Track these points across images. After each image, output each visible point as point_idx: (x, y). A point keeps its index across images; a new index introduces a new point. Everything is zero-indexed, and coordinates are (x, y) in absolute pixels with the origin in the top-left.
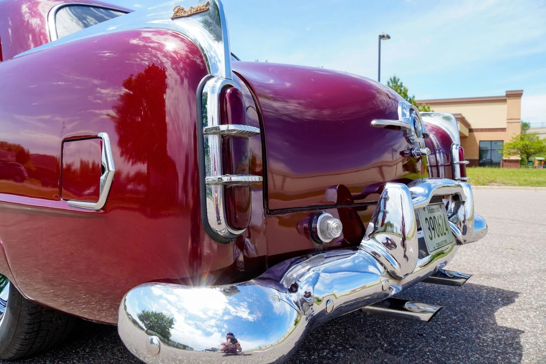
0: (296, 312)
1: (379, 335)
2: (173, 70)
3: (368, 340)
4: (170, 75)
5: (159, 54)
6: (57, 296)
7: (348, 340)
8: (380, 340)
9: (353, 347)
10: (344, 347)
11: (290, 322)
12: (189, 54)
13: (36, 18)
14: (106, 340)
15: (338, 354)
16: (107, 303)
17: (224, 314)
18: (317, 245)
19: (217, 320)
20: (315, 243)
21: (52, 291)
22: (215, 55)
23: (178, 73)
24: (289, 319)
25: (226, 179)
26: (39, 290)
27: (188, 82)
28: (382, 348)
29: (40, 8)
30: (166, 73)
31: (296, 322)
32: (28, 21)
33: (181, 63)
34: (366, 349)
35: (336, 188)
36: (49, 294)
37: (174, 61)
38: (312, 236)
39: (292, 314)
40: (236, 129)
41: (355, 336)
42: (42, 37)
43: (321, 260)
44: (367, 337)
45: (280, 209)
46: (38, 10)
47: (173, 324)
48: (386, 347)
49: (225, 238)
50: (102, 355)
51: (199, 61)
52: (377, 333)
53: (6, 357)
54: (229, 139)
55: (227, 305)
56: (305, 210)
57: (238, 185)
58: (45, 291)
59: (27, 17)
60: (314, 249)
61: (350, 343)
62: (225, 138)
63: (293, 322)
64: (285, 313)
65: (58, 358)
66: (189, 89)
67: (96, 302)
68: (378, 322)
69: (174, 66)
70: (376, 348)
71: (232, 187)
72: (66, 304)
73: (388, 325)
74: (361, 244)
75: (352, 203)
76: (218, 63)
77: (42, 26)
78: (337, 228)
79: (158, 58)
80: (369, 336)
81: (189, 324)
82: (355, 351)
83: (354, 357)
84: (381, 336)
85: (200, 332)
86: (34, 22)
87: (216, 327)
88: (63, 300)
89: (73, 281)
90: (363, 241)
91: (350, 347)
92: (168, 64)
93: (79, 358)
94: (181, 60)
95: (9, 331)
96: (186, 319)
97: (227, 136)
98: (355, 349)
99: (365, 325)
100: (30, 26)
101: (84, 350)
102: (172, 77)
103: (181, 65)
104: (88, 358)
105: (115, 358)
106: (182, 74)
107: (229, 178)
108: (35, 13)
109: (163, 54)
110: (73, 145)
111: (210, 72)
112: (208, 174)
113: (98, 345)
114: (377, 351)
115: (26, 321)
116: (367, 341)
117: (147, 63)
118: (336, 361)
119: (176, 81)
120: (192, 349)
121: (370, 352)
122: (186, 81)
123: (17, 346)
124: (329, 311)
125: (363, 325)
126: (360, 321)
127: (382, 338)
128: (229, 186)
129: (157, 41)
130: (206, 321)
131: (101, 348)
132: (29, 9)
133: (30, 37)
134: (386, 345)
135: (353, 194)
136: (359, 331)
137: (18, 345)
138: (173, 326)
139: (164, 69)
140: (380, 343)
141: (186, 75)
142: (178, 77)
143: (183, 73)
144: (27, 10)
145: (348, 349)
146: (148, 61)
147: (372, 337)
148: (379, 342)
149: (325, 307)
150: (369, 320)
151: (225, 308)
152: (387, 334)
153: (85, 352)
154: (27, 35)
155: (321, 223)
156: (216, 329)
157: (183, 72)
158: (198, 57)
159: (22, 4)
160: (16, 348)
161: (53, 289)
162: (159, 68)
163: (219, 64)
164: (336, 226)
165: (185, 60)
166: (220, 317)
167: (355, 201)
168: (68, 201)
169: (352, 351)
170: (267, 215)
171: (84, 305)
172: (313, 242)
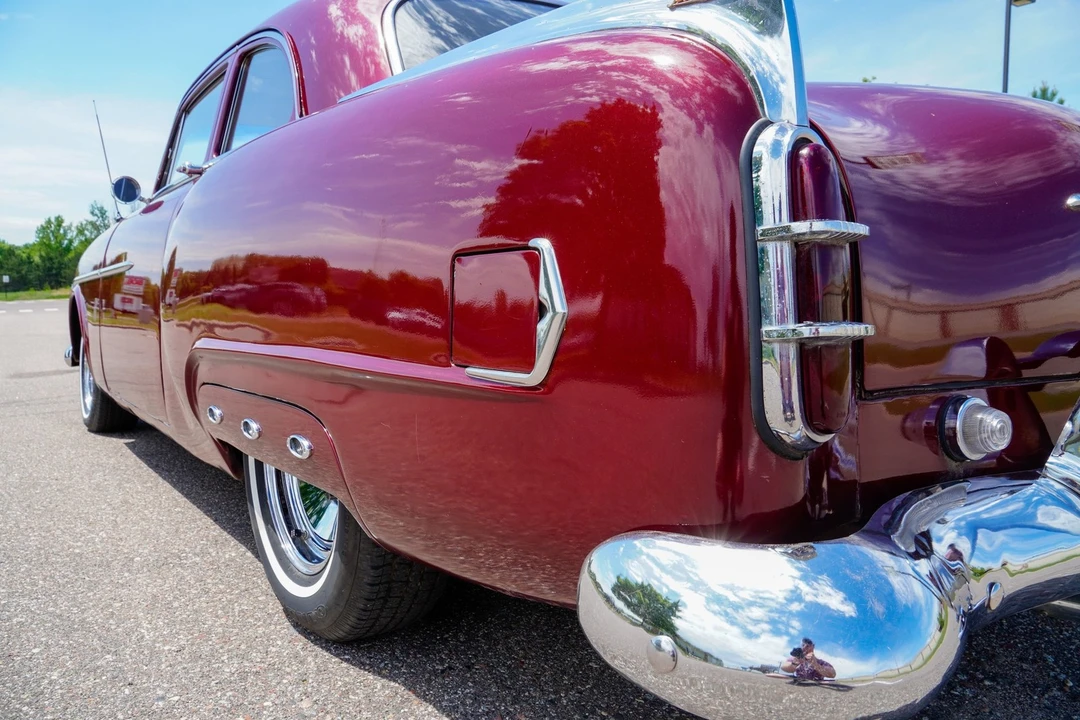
0: (936, 601)
1: (1050, 659)
2: (677, 110)
3: (1025, 666)
4: (671, 119)
5: (638, 80)
6: (411, 533)
7: (978, 661)
8: (1053, 670)
9: (992, 679)
10: (972, 678)
11: (929, 624)
12: (710, 76)
13: (356, 25)
14: (491, 622)
15: (960, 689)
16: (506, 556)
17: (790, 601)
18: (953, 465)
19: (771, 611)
20: (948, 459)
21: (401, 524)
22: (771, 70)
23: (692, 115)
24: (925, 614)
25: (806, 330)
26: (374, 518)
27: (714, 129)
28: (1061, 689)
29: (361, 8)
30: (661, 116)
31: (942, 626)
32: (342, 33)
33: (697, 94)
34: (1024, 685)
35: (981, 345)
36: (394, 527)
37: (677, 92)
38: (943, 445)
39: (929, 604)
40: (825, 229)
41: (994, 656)
42: (368, 60)
43: (959, 497)
44: (1021, 659)
45: (881, 390)
46: (356, 10)
47: (679, 611)
48: (1071, 688)
49: (794, 447)
50: (489, 649)
51: (731, 88)
52: (1045, 655)
53: (333, 637)
54: (809, 252)
55: (798, 582)
56: (930, 392)
57: (828, 343)
58: (386, 523)
59: (339, 25)
60: (947, 473)
61: (984, 670)
62: (801, 249)
63: (935, 624)
64: (916, 603)
65: (414, 647)
66: (716, 142)
67: (487, 552)
68: (1044, 631)
69: (680, 101)
70: (1047, 688)
71: (817, 347)
72: (427, 549)
73: (1069, 638)
74: (1047, 464)
75: (1018, 377)
76: (780, 84)
77: (370, 39)
78: (1002, 430)
79: (637, 87)
80: (1027, 659)
81: (714, 613)
82: (999, 688)
83: (998, 702)
84: (1055, 662)
85: (735, 630)
86: (354, 32)
87: (767, 622)
88: (422, 542)
89: (431, 506)
90: (1051, 459)
91: (985, 678)
92: (663, 98)
93: (450, 652)
94: (694, 88)
95: (340, 594)
96: (708, 600)
97: (808, 243)
98: (998, 684)
99: (1013, 633)
100: (346, 41)
101: (455, 636)
102: (674, 121)
103: (697, 98)
104: (464, 653)
105: (514, 658)
106: (699, 116)
107: (814, 331)
108: (352, 17)
109: (647, 79)
110: (474, 263)
111: (764, 114)
112: (767, 321)
113: (479, 630)
114: (1052, 694)
115: (367, 579)
116: (1022, 670)
117: (596, 99)
118: (958, 706)
119: (687, 132)
120: (719, 662)
121: (1034, 694)
122: (708, 129)
123: (352, 620)
124: (994, 606)
125: (1009, 633)
126: (1002, 624)
127: (1059, 667)
128: (810, 346)
129: (621, 54)
130: (742, 608)
131: (485, 636)
132: (343, 10)
133: (347, 60)
134: (1071, 684)
135: (1018, 355)
136: (1001, 646)
137: (352, 618)
138: (678, 613)
139: (654, 108)
140: (1055, 677)
141: (708, 118)
142: (692, 124)
143: (701, 114)
144: (339, 13)
145: (982, 681)
146: (598, 95)
147: (1034, 661)
148: (1052, 674)
149: (987, 597)
150: (1021, 623)
151: (793, 588)
152: (1070, 659)
153: (458, 640)
154: (338, 57)
155: (965, 418)
156: (766, 627)
157: (703, 112)
158: (728, 80)
159: (328, 4)
160: (350, 623)
161: (402, 521)
162: (636, 108)
163: (782, 88)
164: (999, 426)
165: (705, 88)
166: (778, 606)
167: (1026, 373)
168: (468, 369)
169: (992, 687)
170: (860, 402)
171: (460, 555)
172: (946, 457)
